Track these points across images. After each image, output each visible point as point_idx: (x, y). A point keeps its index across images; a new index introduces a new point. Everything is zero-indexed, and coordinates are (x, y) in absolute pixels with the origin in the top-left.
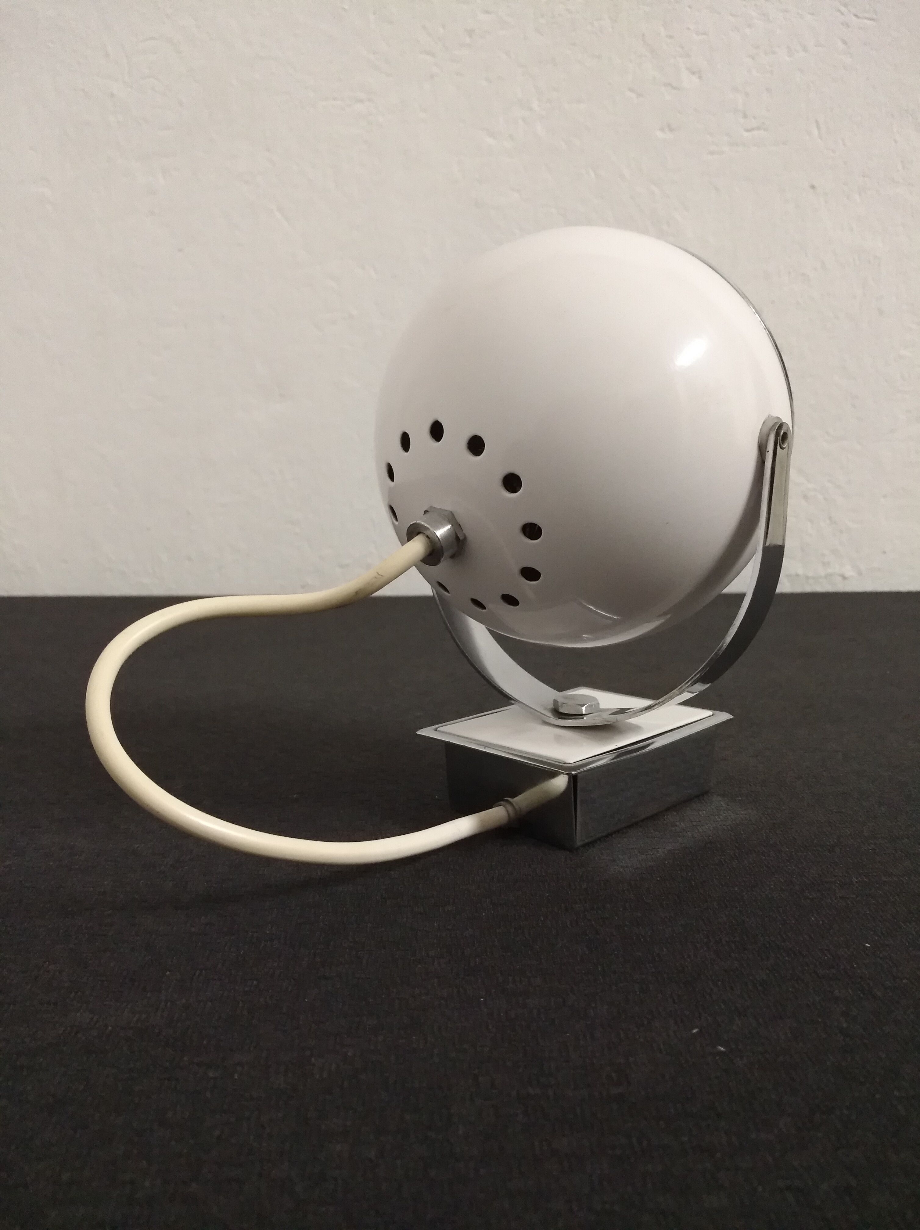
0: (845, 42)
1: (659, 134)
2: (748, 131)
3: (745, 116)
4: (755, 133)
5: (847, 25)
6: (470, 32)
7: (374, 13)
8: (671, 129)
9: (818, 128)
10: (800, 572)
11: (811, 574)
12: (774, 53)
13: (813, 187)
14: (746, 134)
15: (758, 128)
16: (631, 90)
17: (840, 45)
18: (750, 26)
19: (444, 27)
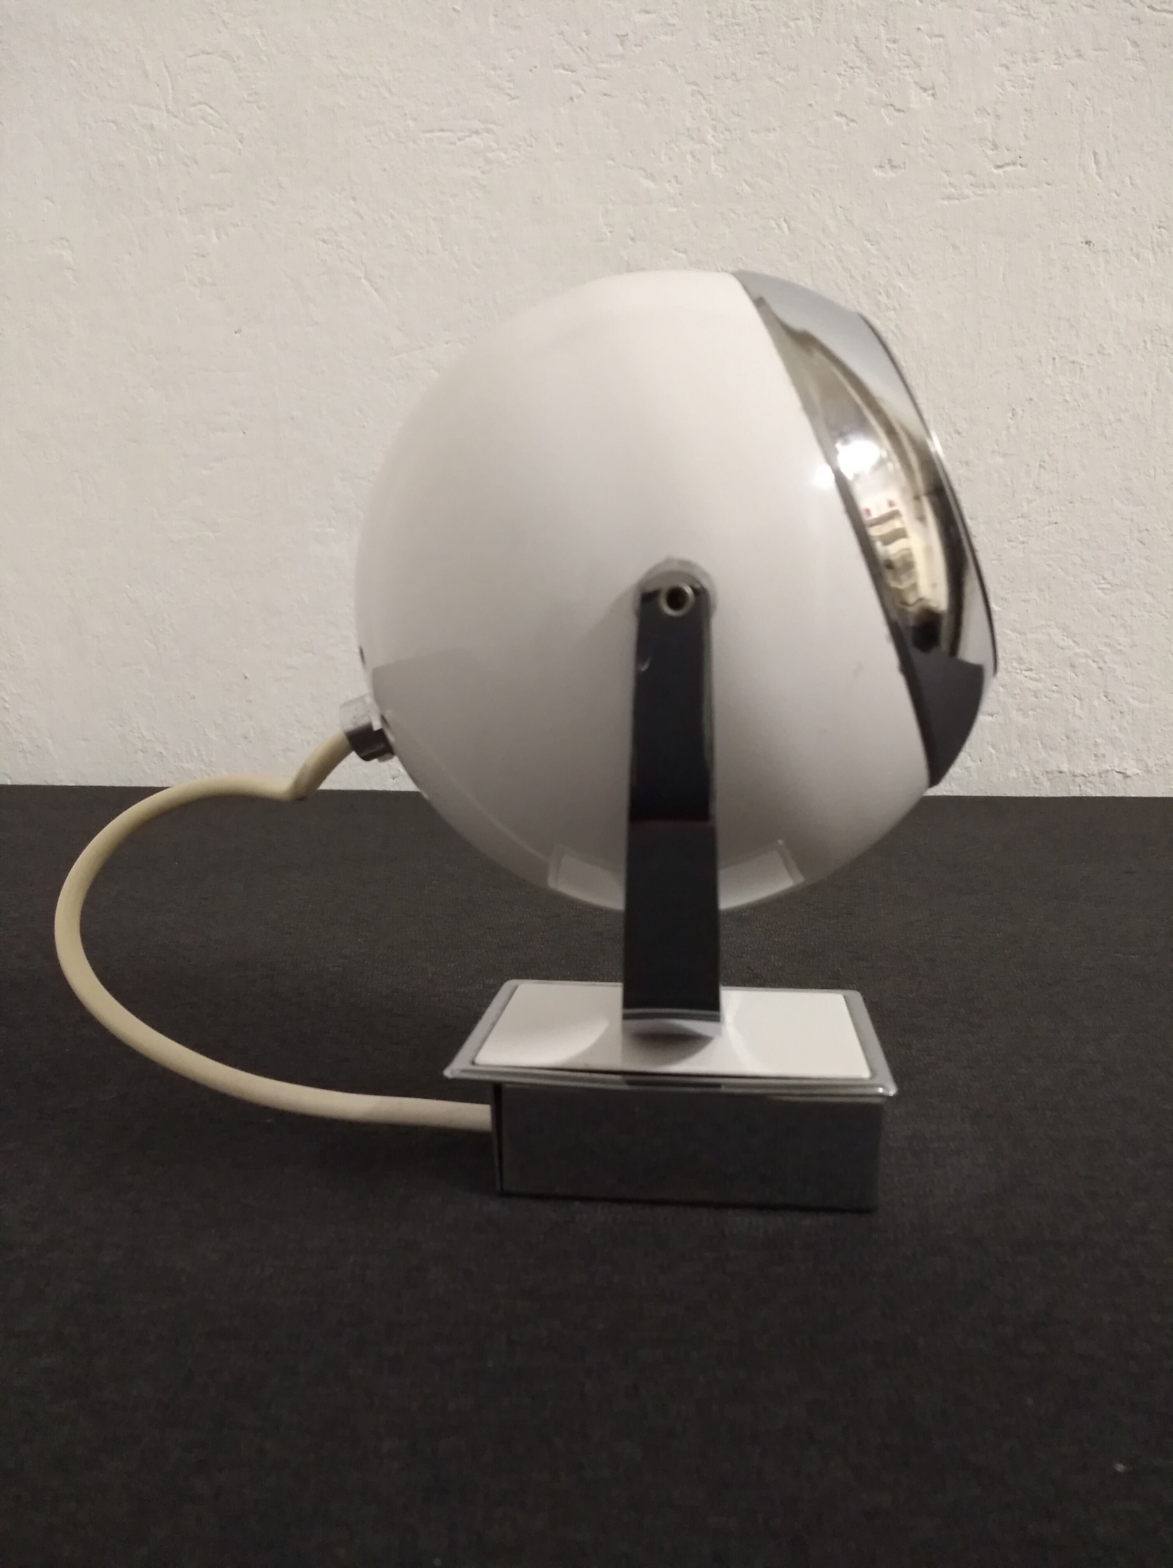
0: (1135, 44)
1: (877, 172)
2: (999, 167)
3: (995, 147)
4: (1009, 169)
5: (1139, 21)
6: (622, 39)
7: (495, 16)
8: (893, 166)
9: (1097, 162)
10: (1065, 767)
11: (1078, 771)
12: (1036, 60)
13: (1088, 243)
14: (996, 172)
15: (1013, 163)
16: (839, 114)
17: (1130, 49)
18: (1003, 24)
19: (587, 33)
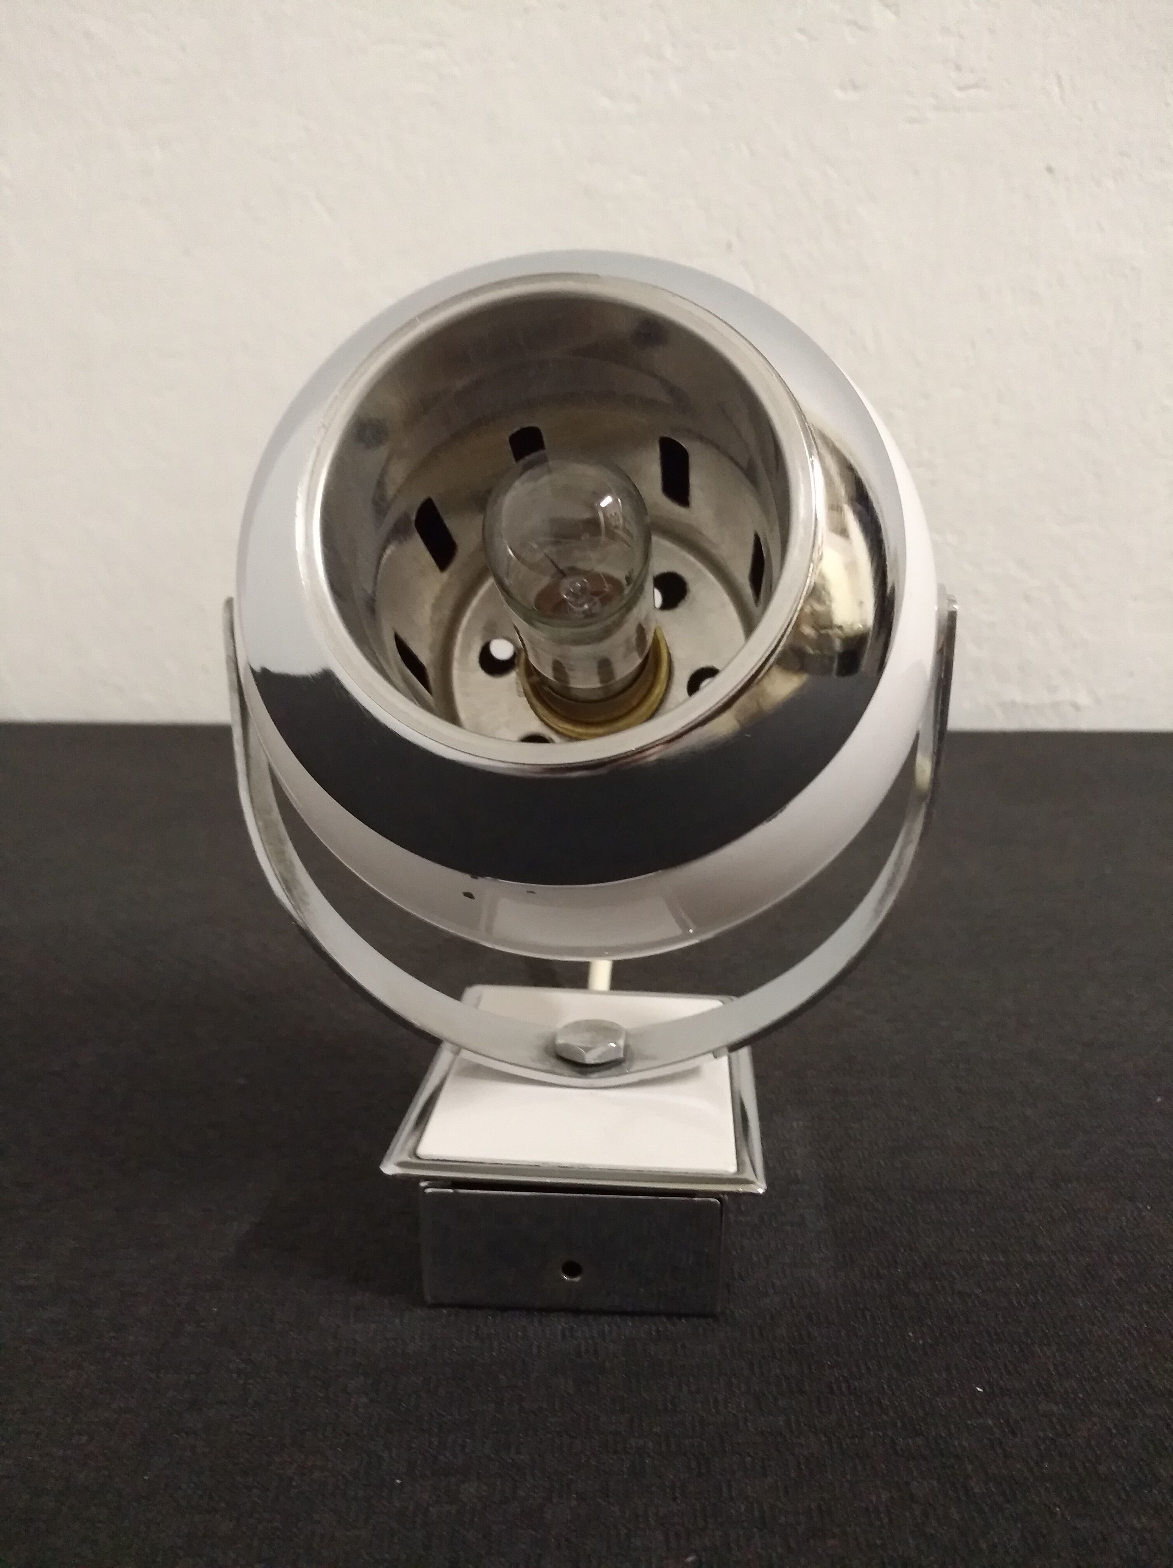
1: (839, 94)
2: (961, 89)
3: (958, 68)
4: (972, 92)
8: (855, 87)
9: (1060, 85)
13: (1050, 170)
14: (958, 94)
15: (976, 86)
16: (801, 31)
